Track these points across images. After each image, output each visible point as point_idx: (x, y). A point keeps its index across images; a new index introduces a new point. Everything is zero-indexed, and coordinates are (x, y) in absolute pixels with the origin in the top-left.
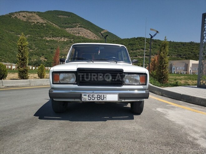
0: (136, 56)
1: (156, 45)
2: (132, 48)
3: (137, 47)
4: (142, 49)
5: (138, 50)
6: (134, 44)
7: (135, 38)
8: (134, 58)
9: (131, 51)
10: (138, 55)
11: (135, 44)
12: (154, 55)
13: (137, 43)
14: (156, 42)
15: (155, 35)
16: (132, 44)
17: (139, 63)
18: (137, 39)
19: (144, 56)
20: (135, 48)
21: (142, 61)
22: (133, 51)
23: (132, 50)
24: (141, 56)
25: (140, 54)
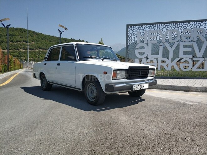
0: (18, 49)
1: (38, 38)
2: (11, 39)
3: (17, 39)
4: (24, 41)
5: (19, 42)
6: (13, 35)
7: (13, 28)
8: (16, 51)
9: (11, 43)
10: (19, 48)
11: (15, 35)
12: (37, 49)
13: (17, 34)
14: (38, 35)
15: (64, 31)
16: (11, 35)
17: (22, 57)
18: (17, 29)
19: (27, 49)
20: (15, 40)
21: (25, 54)
22: (13, 43)
23: (12, 41)
24: (23, 49)
25: (22, 46)
